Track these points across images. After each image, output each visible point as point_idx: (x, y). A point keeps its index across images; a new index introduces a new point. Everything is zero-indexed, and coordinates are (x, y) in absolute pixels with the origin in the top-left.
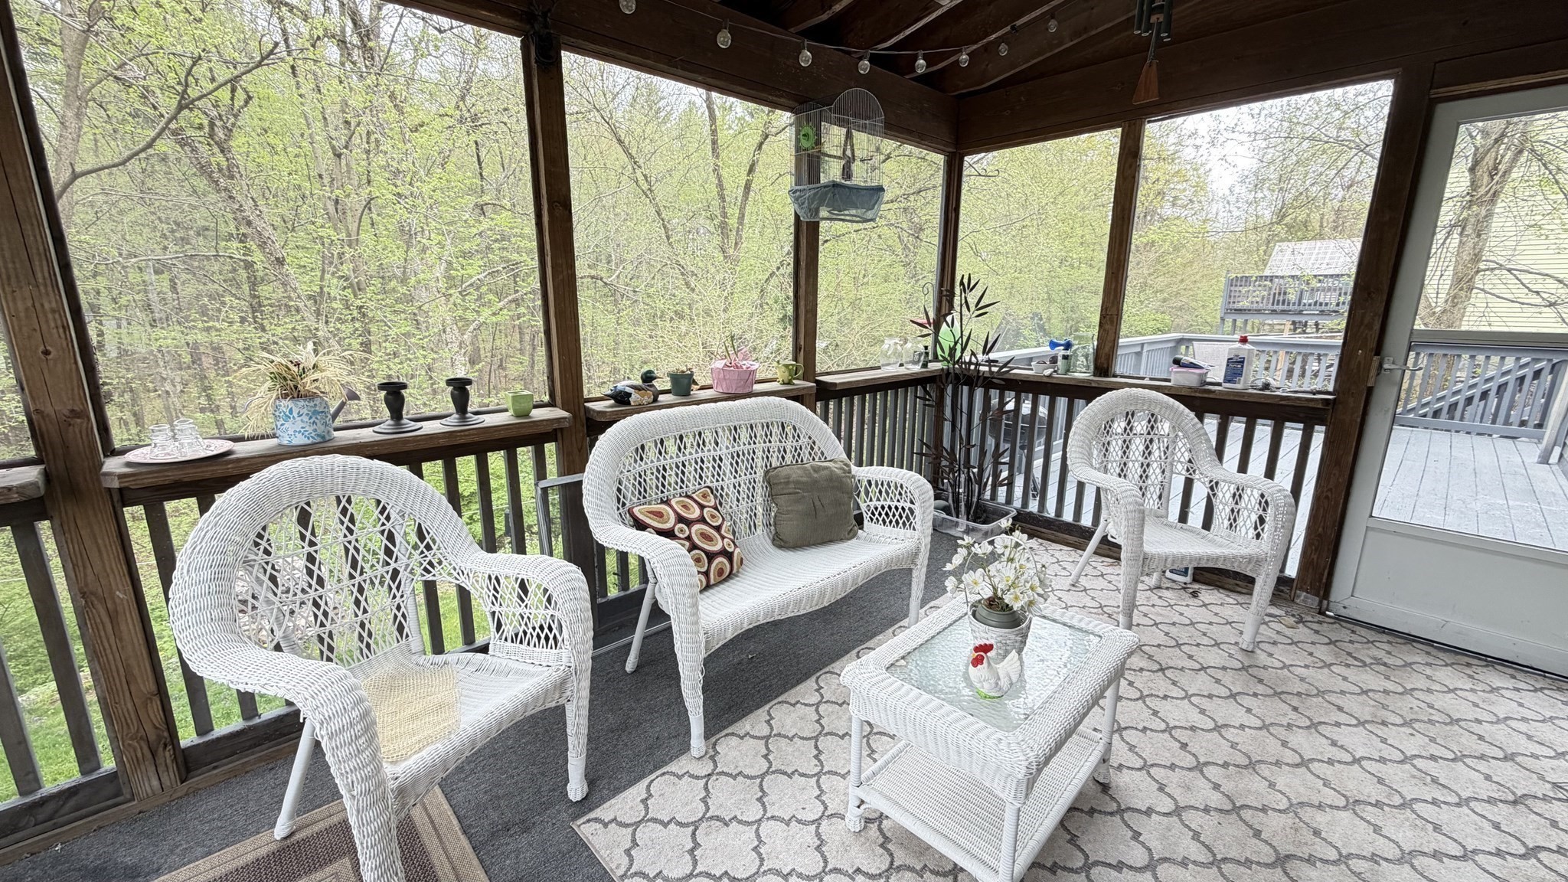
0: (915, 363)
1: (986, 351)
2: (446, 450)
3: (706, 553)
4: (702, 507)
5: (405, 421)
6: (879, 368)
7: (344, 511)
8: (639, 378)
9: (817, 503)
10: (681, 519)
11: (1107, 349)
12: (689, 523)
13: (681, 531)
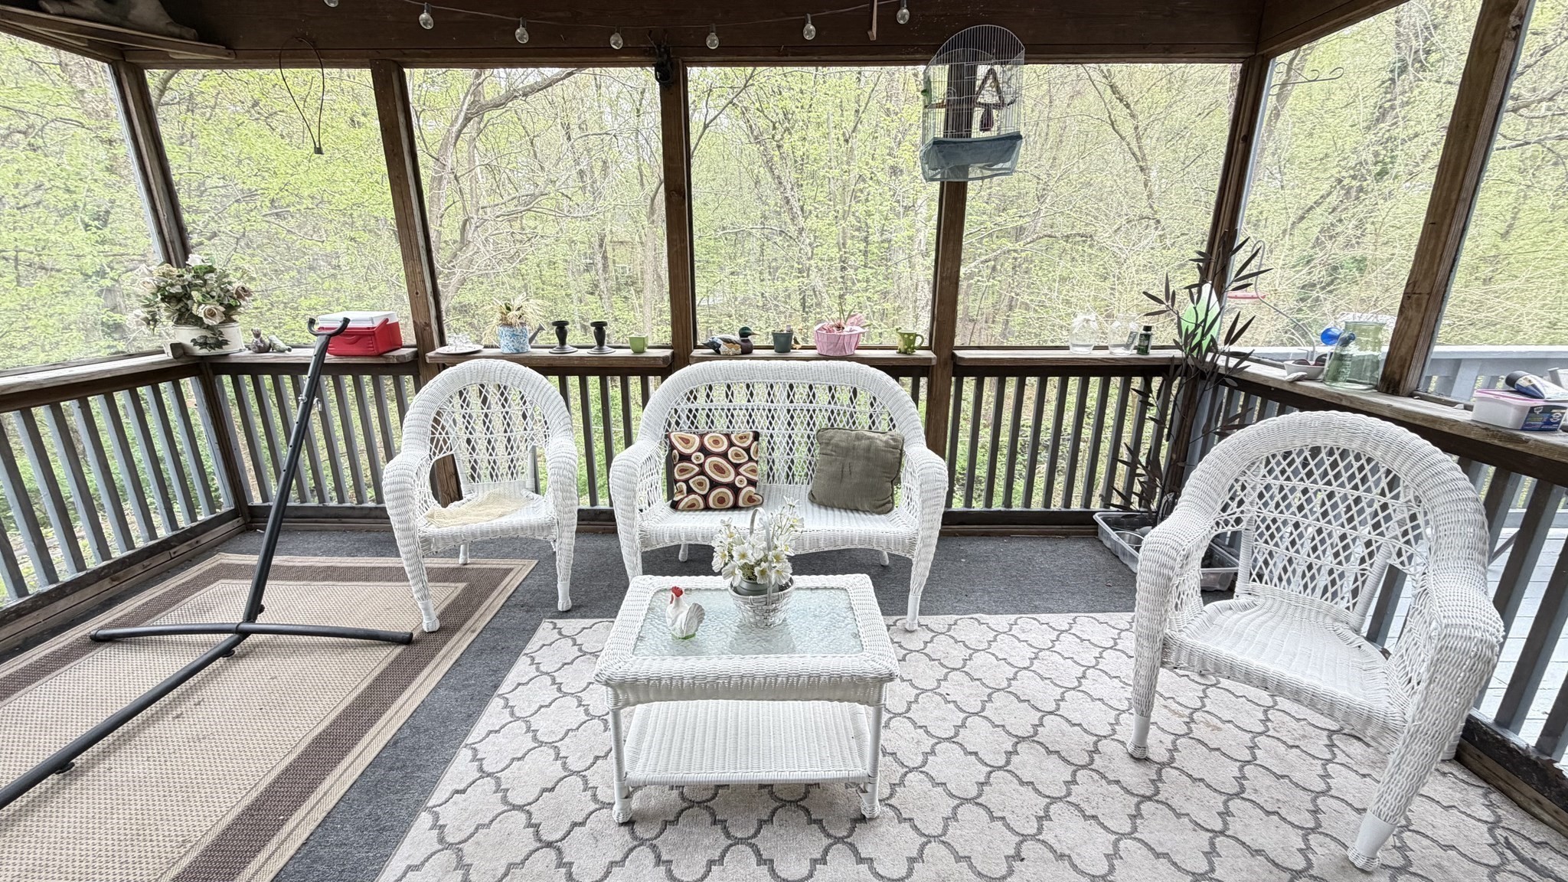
0: (1127, 346)
1: (1230, 339)
2: (583, 369)
3: (712, 481)
4: (731, 444)
5: (567, 346)
6: (1067, 348)
7: (502, 394)
8: (737, 333)
9: (846, 469)
10: (702, 449)
11: (1403, 351)
12: (707, 453)
13: (697, 458)
